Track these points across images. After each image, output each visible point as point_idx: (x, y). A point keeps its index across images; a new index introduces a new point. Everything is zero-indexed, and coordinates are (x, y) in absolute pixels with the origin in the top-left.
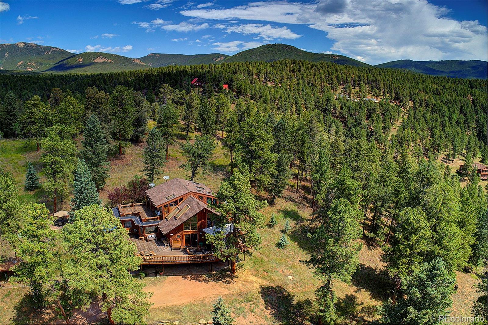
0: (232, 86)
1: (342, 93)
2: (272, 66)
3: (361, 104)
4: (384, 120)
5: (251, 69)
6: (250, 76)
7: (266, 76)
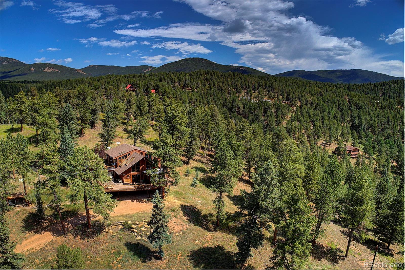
0: (158, 90)
1: (245, 96)
2: (190, 75)
3: (259, 104)
4: (277, 116)
5: (173, 78)
6: (173, 84)
7: (185, 83)
